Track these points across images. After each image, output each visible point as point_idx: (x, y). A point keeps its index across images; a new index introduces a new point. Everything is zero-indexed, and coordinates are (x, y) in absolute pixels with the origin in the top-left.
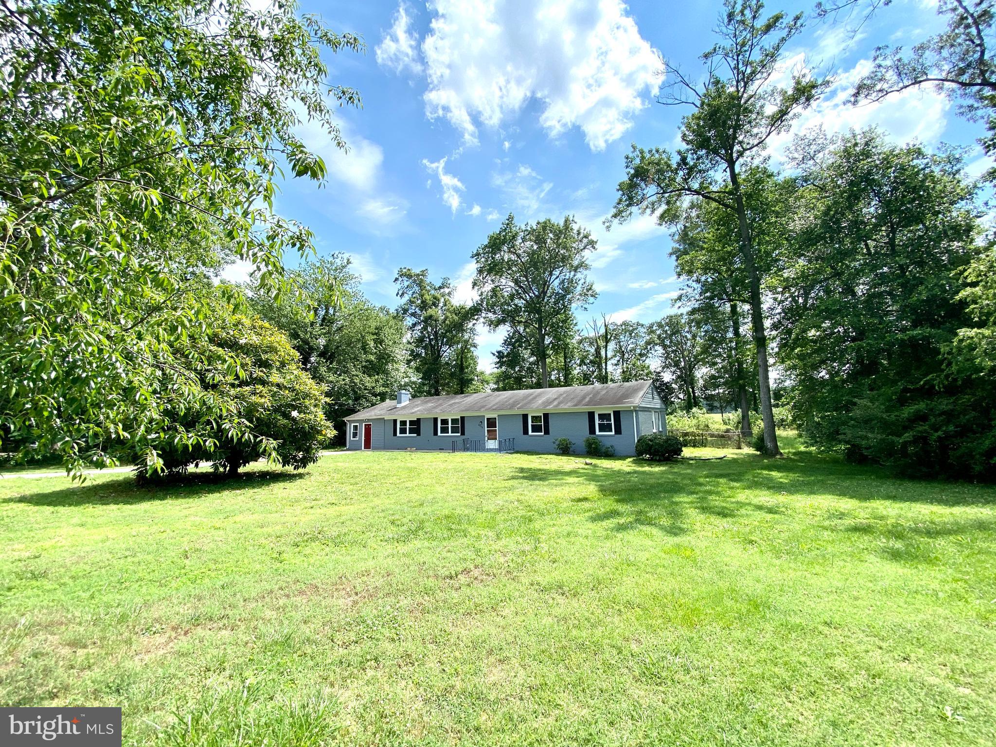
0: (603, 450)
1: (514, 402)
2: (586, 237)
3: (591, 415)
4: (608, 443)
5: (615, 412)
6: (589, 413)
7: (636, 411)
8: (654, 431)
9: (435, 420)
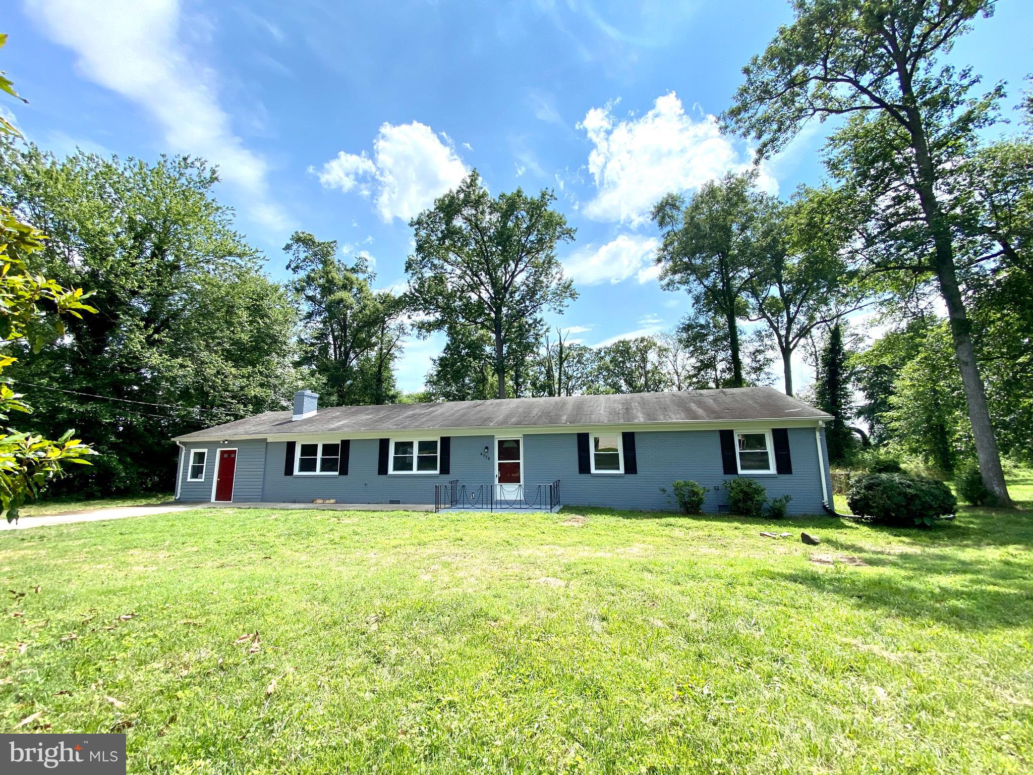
5: (775, 432)
6: (723, 433)
9: (384, 444)
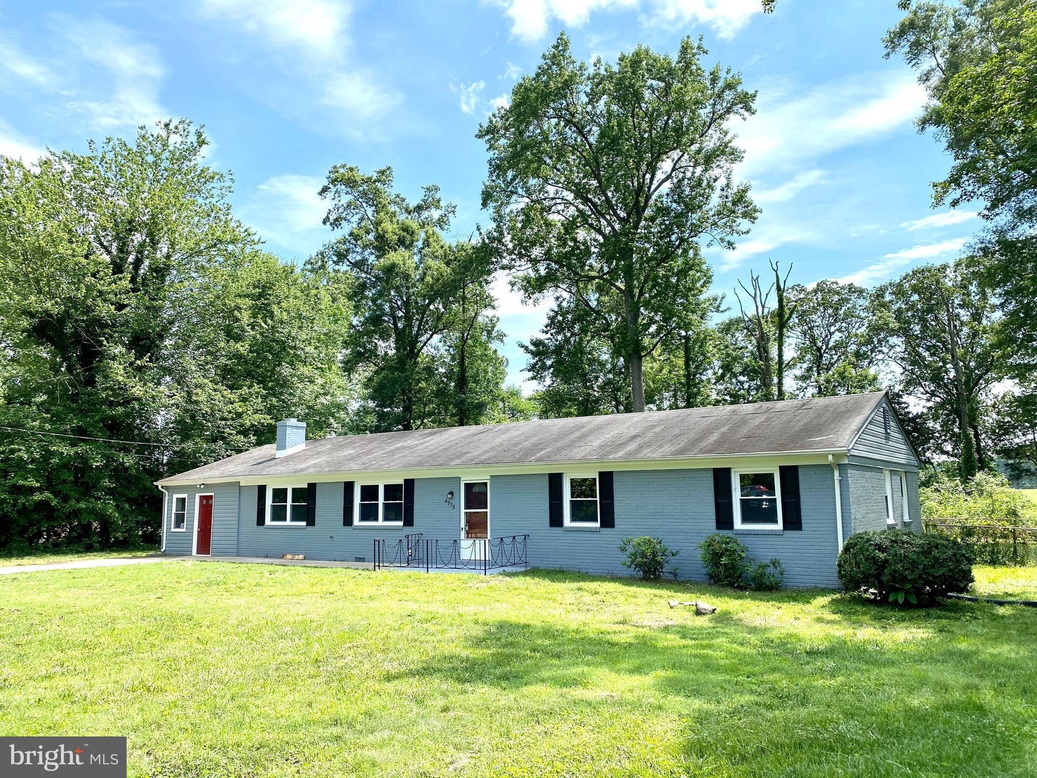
0: (751, 570)
1: (535, 445)
2: (729, 86)
3: (721, 477)
4: (763, 552)
5: (783, 469)
6: (717, 472)
7: (841, 467)
8: (891, 521)
9: (349, 487)
